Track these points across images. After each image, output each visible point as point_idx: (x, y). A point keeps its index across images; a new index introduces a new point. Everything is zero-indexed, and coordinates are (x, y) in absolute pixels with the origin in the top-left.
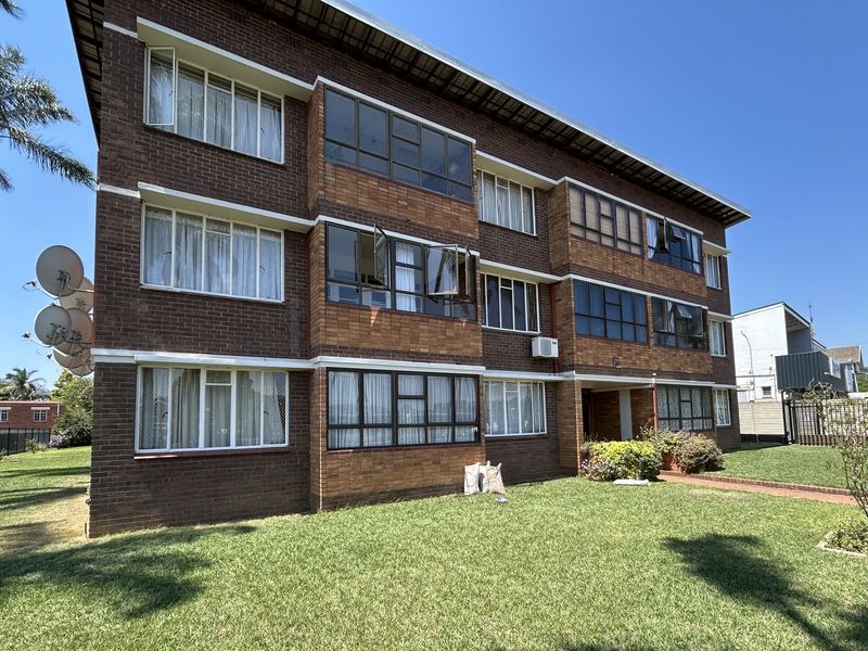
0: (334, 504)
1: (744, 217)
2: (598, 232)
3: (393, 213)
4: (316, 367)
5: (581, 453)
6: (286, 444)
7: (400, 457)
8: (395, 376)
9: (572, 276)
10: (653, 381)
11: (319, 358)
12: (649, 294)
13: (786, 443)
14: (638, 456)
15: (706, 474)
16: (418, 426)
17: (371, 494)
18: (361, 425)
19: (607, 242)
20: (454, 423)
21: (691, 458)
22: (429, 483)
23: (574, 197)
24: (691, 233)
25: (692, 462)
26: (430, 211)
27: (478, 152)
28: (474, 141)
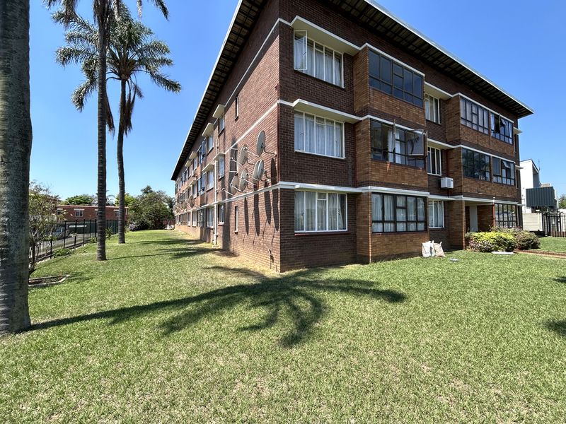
0: (375, 260)
1: (531, 113)
2: (471, 122)
3: (395, 113)
4: (363, 192)
5: (466, 238)
6: (346, 230)
7: (398, 237)
8: (395, 196)
9: (462, 146)
10: (494, 201)
11: (369, 187)
12: (492, 155)
13: (544, 236)
14: (505, 240)
15: (532, 250)
16: (404, 222)
17: (388, 255)
18: (383, 221)
19: (475, 127)
20: (417, 222)
21: (523, 242)
22: (409, 251)
23: (462, 103)
24: (509, 122)
25: (524, 244)
26: (408, 111)
27: (426, 83)
28: (424, 75)
